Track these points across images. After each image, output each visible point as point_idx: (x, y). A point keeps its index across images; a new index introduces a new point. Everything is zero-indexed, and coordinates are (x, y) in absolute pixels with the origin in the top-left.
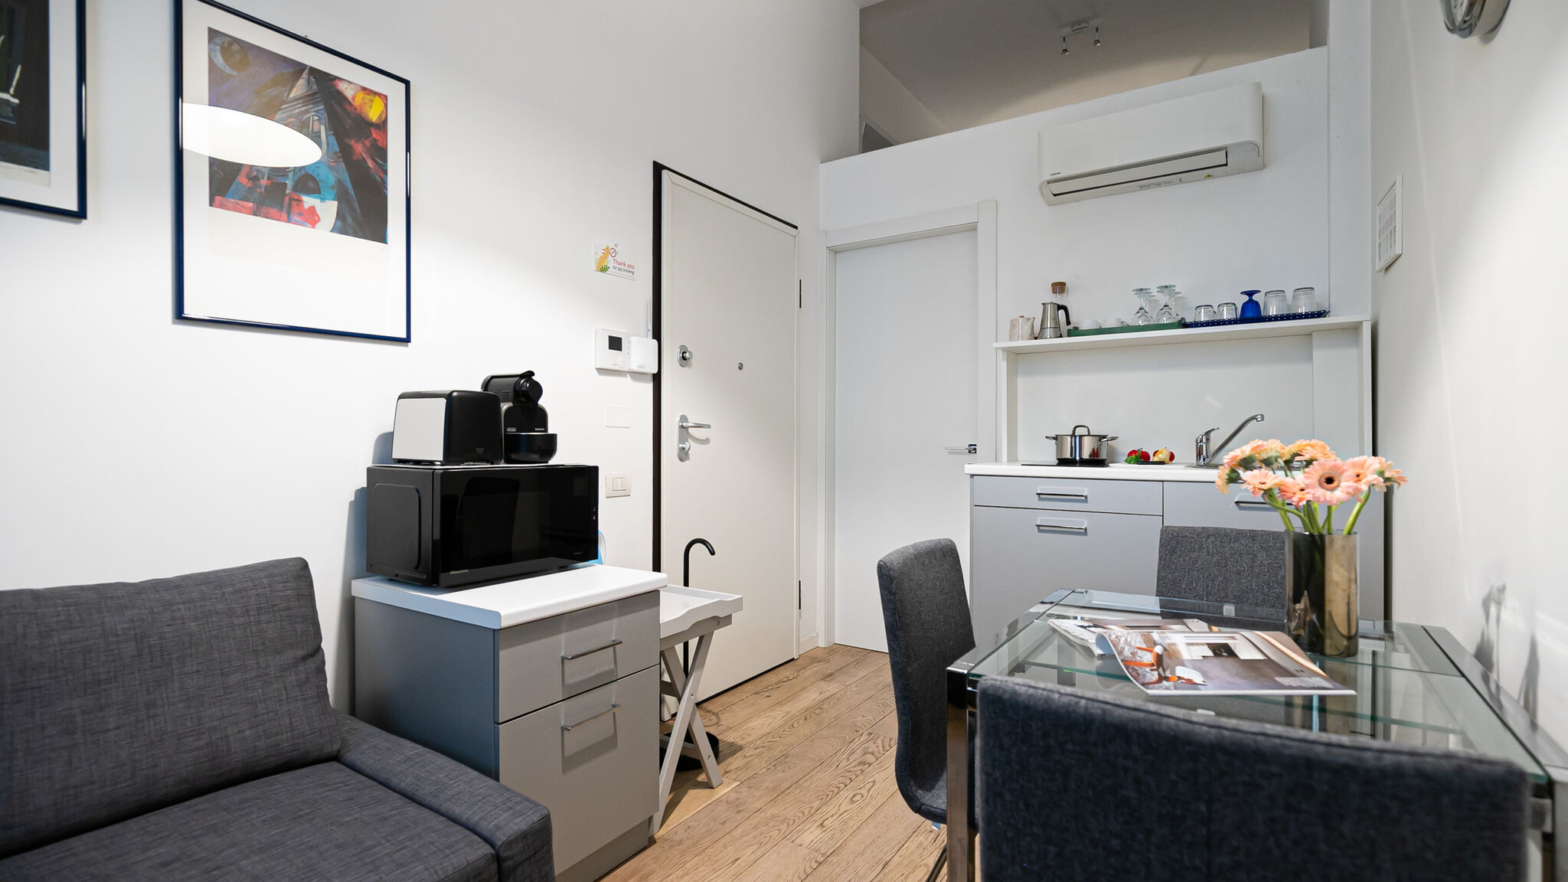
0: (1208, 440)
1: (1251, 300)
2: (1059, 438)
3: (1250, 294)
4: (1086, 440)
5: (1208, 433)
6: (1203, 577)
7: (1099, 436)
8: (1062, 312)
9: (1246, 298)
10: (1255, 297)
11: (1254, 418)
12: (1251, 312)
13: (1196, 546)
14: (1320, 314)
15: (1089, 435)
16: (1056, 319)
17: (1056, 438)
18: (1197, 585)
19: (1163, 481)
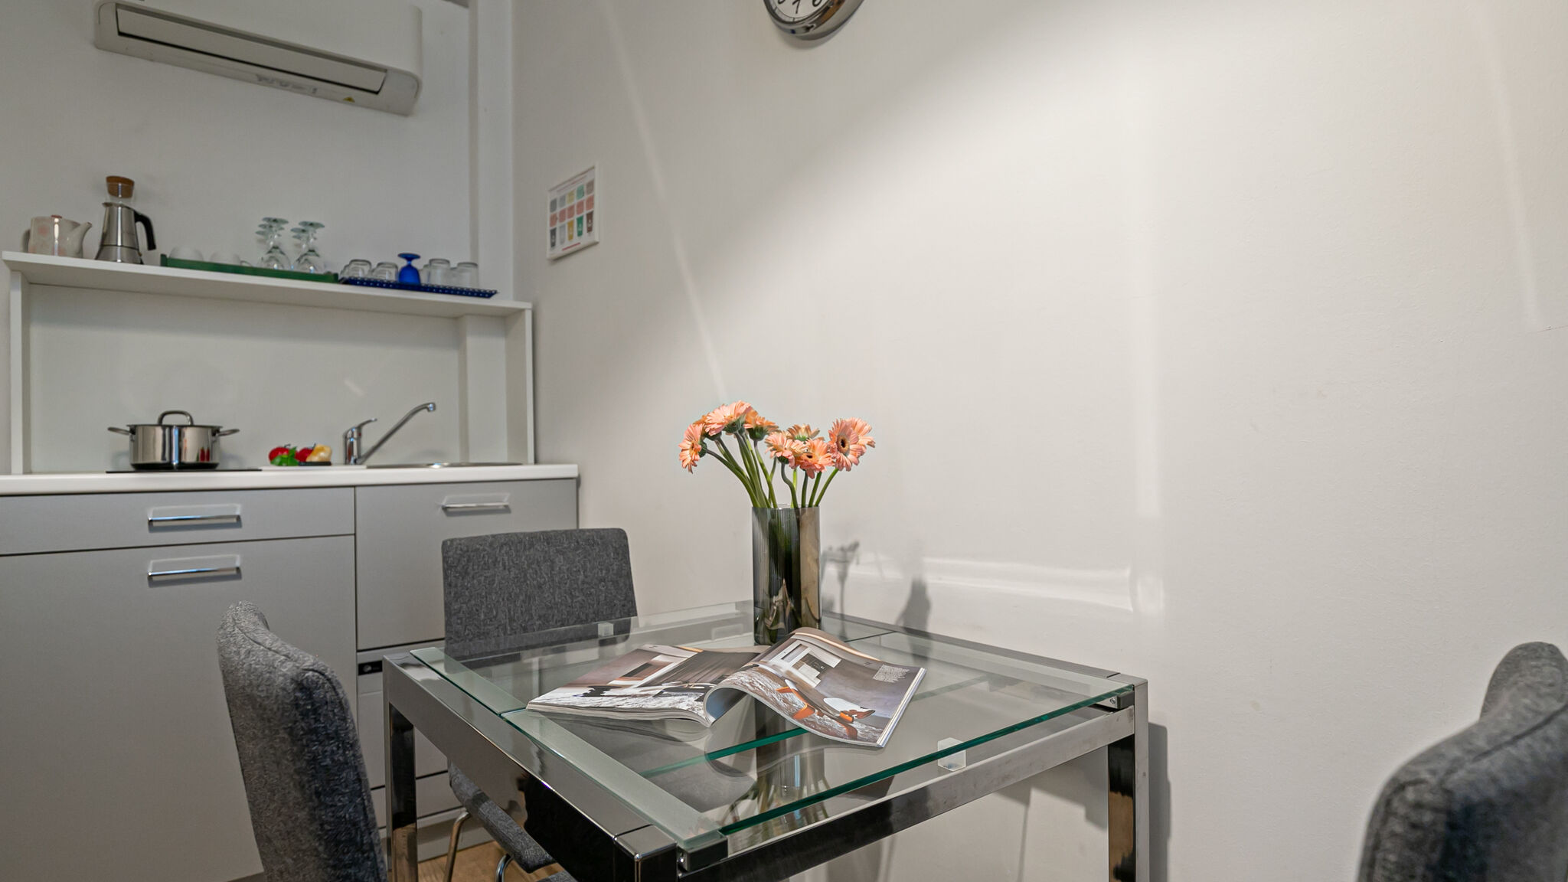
0: (360, 435)
1: (409, 267)
2: (140, 431)
3: (410, 257)
4: (189, 433)
5: (359, 428)
6: (503, 600)
7: (212, 427)
8: (140, 226)
9: (403, 263)
10: (415, 263)
11: (425, 407)
12: (409, 279)
13: (490, 561)
14: (488, 295)
15: (192, 425)
16: (131, 234)
17: (133, 430)
18: (497, 613)
19: (354, 486)
